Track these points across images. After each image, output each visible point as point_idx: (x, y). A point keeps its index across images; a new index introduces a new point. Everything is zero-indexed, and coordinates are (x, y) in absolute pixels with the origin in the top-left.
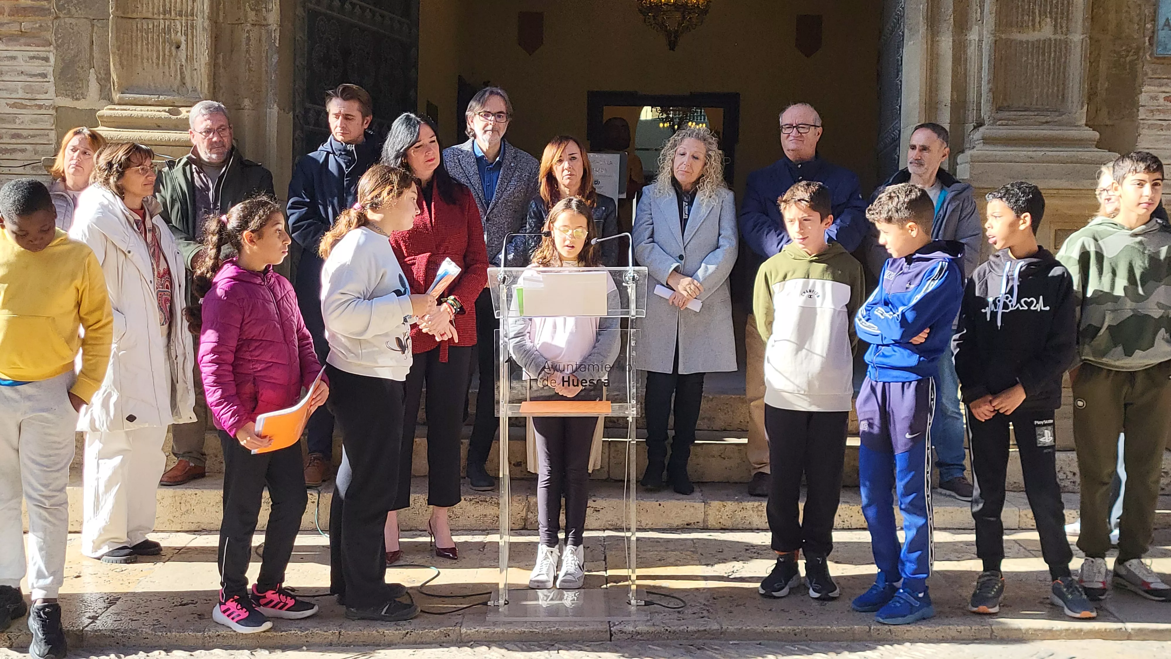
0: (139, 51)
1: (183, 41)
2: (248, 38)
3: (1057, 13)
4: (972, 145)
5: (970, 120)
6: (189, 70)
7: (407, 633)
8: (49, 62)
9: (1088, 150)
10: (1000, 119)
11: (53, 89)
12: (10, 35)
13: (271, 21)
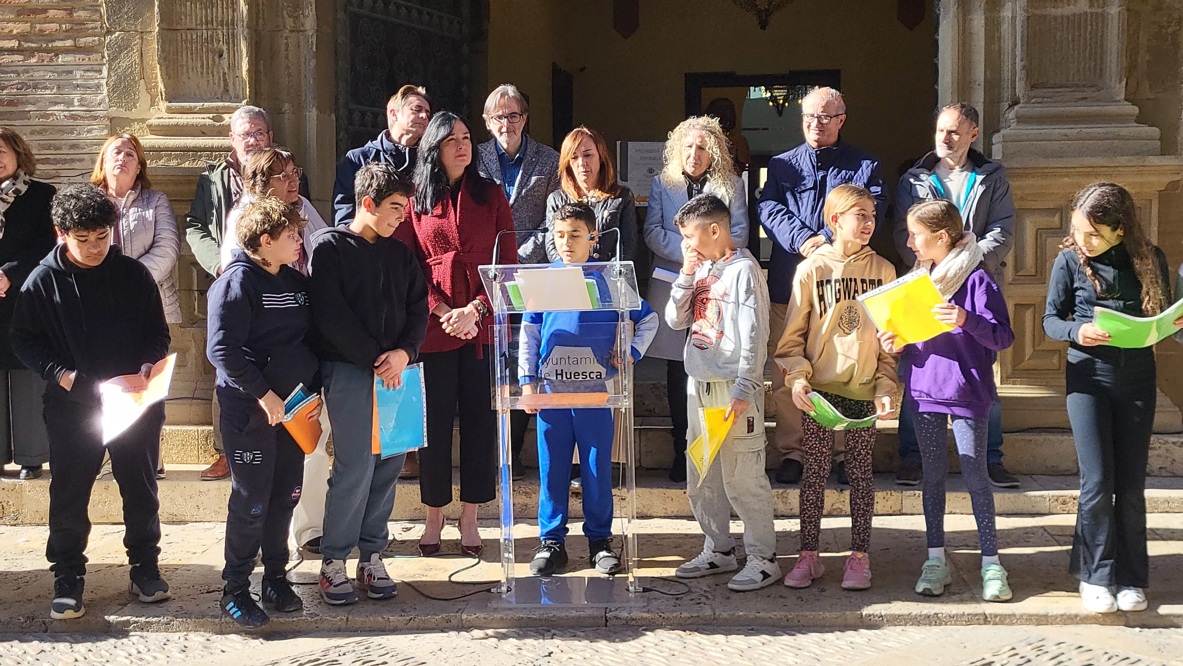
0: (185, 61)
1: (225, 50)
2: (287, 45)
4: (1008, 124)
5: (1005, 99)
6: (231, 78)
7: (411, 619)
8: (102, 75)
9: (1127, 125)
10: (1034, 97)
11: (107, 100)
12: (66, 51)
13: (308, 27)
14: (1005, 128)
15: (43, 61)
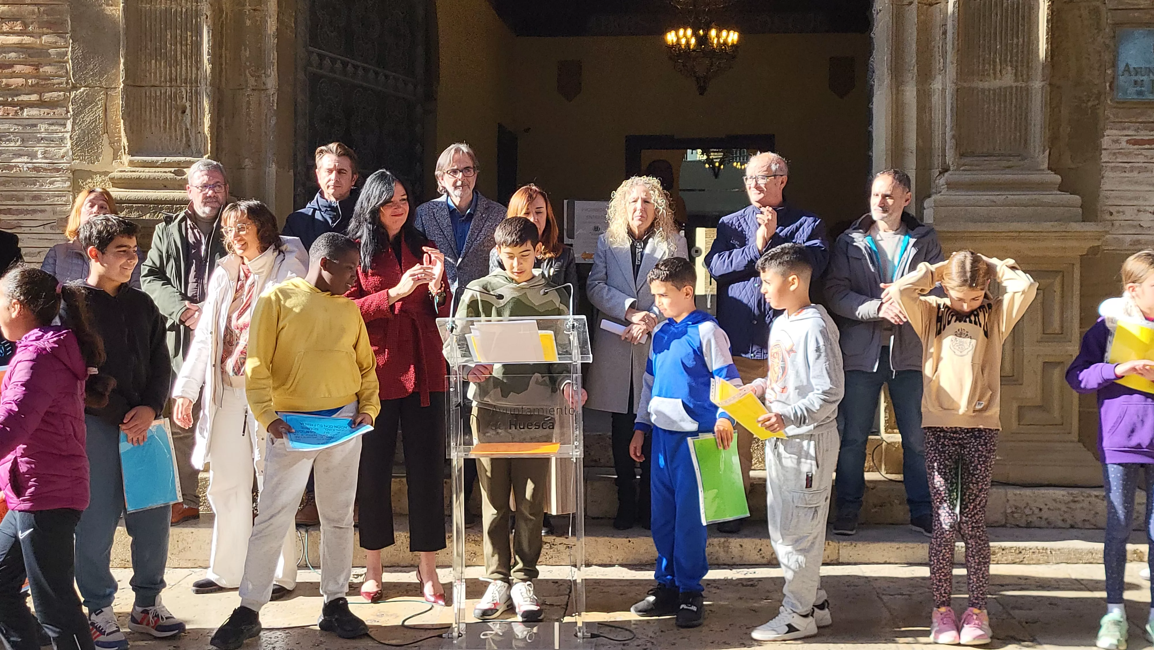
0: (148, 117)
1: (188, 106)
2: (249, 103)
3: (1017, 61)
4: (938, 189)
5: (936, 166)
6: (193, 134)
8: (66, 129)
9: (1050, 193)
10: (964, 165)
11: (70, 153)
12: (31, 105)
13: (269, 86)
14: (936, 193)
15: (8, 114)
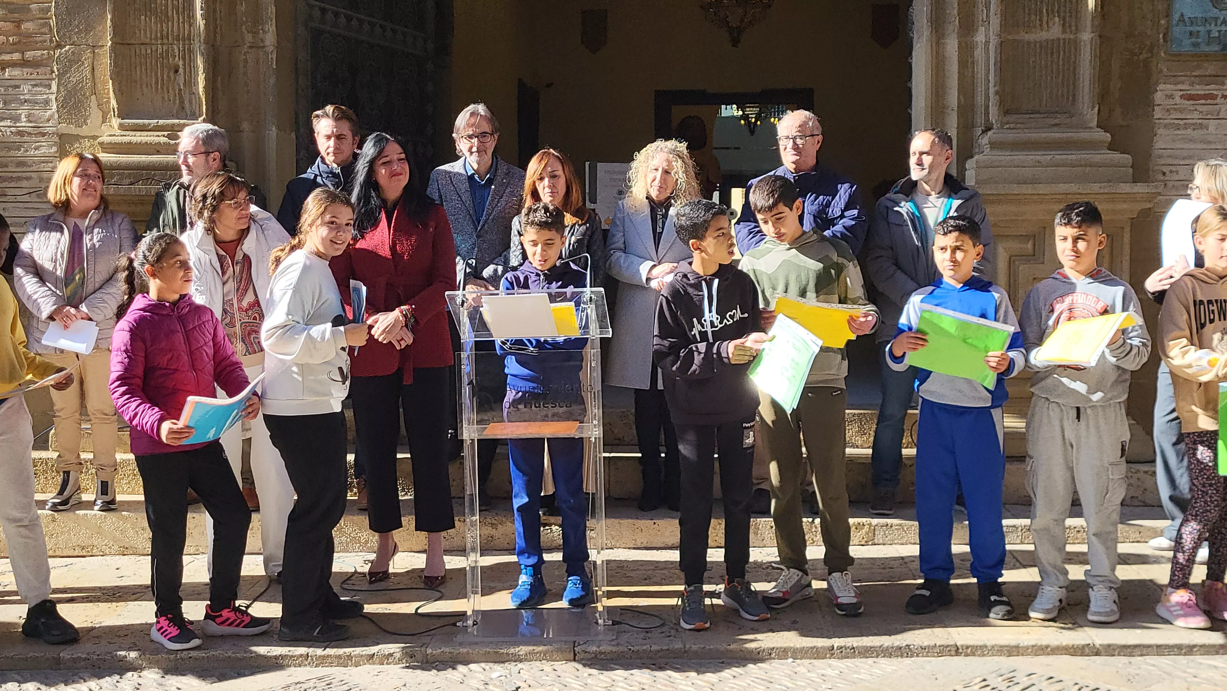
0: (138, 77)
1: (181, 66)
2: (246, 61)
3: (1065, 11)
4: (981, 150)
5: (979, 125)
6: (187, 95)
7: (373, 654)
8: (51, 90)
9: (1099, 152)
10: (1008, 123)
11: (56, 116)
12: (13, 65)
13: (267, 43)
14: (978, 153)
